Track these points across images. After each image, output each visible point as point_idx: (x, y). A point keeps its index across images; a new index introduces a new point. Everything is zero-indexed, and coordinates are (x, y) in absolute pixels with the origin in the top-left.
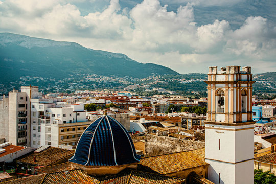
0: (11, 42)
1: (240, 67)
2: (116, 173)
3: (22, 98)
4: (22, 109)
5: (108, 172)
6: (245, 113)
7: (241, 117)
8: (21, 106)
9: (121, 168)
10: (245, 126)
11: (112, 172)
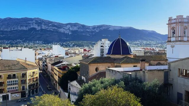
0: (105, 28)
1: (183, 16)
2: (121, 58)
3: (102, 43)
4: (102, 48)
5: (119, 58)
6: (186, 37)
7: (183, 39)
8: (102, 46)
9: (124, 56)
10: (185, 43)
11: (120, 58)
